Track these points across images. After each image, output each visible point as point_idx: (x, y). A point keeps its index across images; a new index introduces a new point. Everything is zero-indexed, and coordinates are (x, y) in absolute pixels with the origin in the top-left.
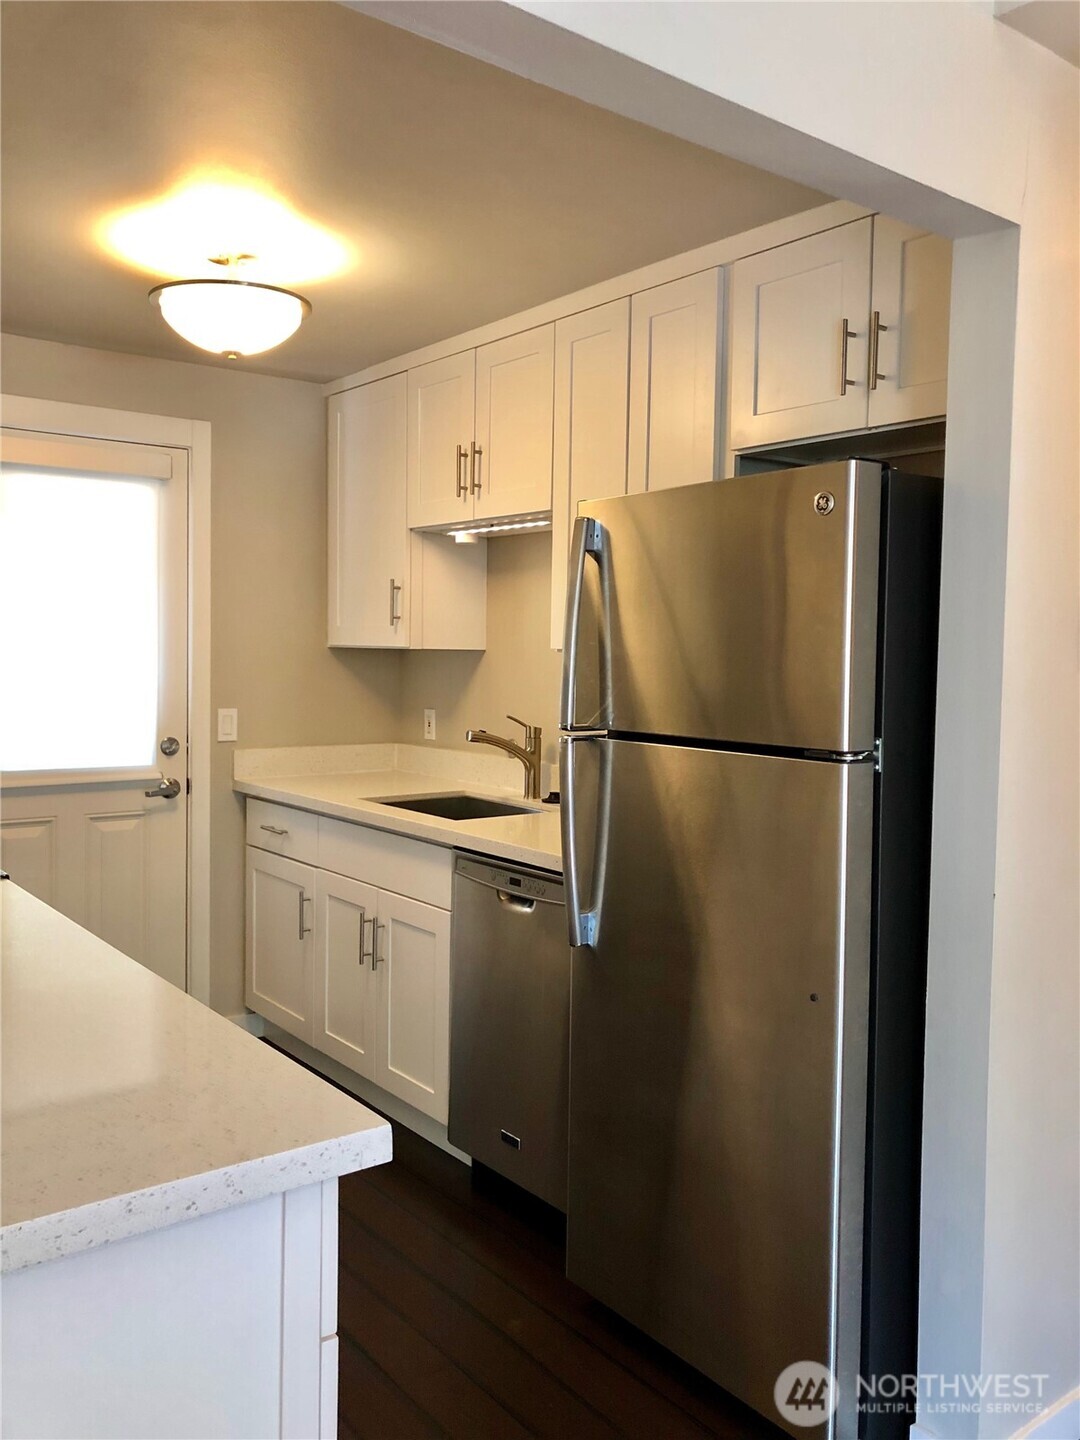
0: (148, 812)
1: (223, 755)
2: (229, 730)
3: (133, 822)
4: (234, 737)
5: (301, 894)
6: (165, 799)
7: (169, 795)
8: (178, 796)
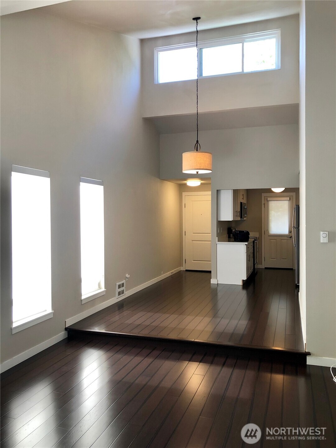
0: (288, 239)
3: (286, 241)
7: (290, 238)
8: (292, 238)
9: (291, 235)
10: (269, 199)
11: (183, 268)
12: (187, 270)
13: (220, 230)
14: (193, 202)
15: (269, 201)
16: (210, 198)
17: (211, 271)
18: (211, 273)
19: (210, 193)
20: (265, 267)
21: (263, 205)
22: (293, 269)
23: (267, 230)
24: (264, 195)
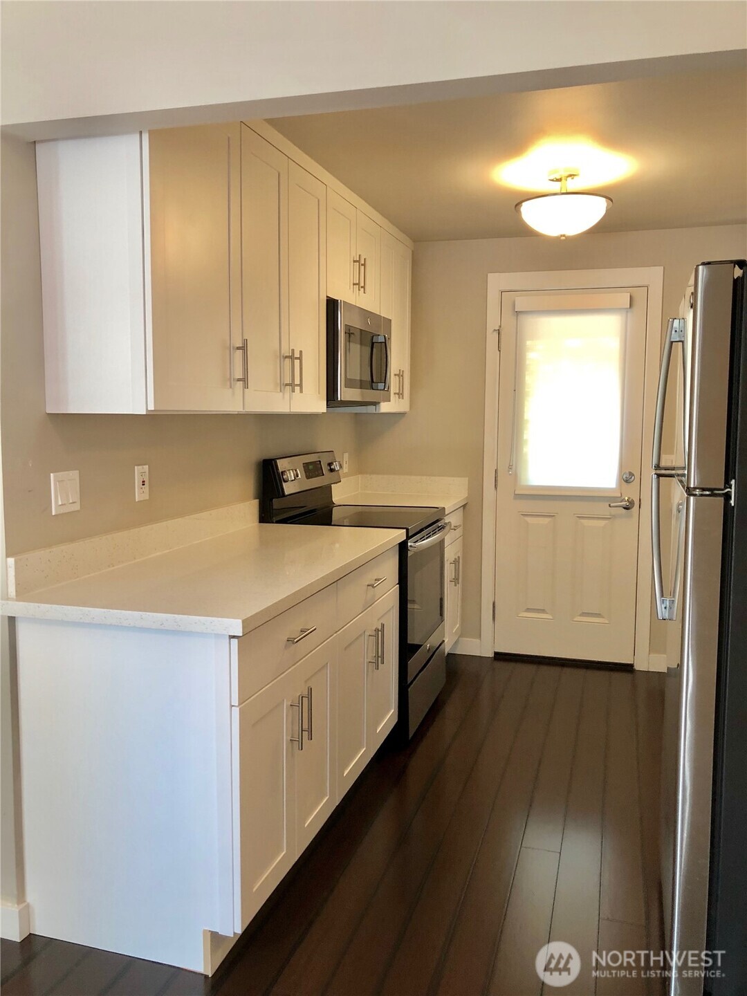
0: (614, 517)
3: (602, 523)
7: (627, 508)
8: (633, 509)
9: (630, 493)
10: (522, 303)
15: (523, 319)
20: (496, 653)
21: (492, 339)
22: (631, 666)
23: (510, 467)
24: (497, 282)
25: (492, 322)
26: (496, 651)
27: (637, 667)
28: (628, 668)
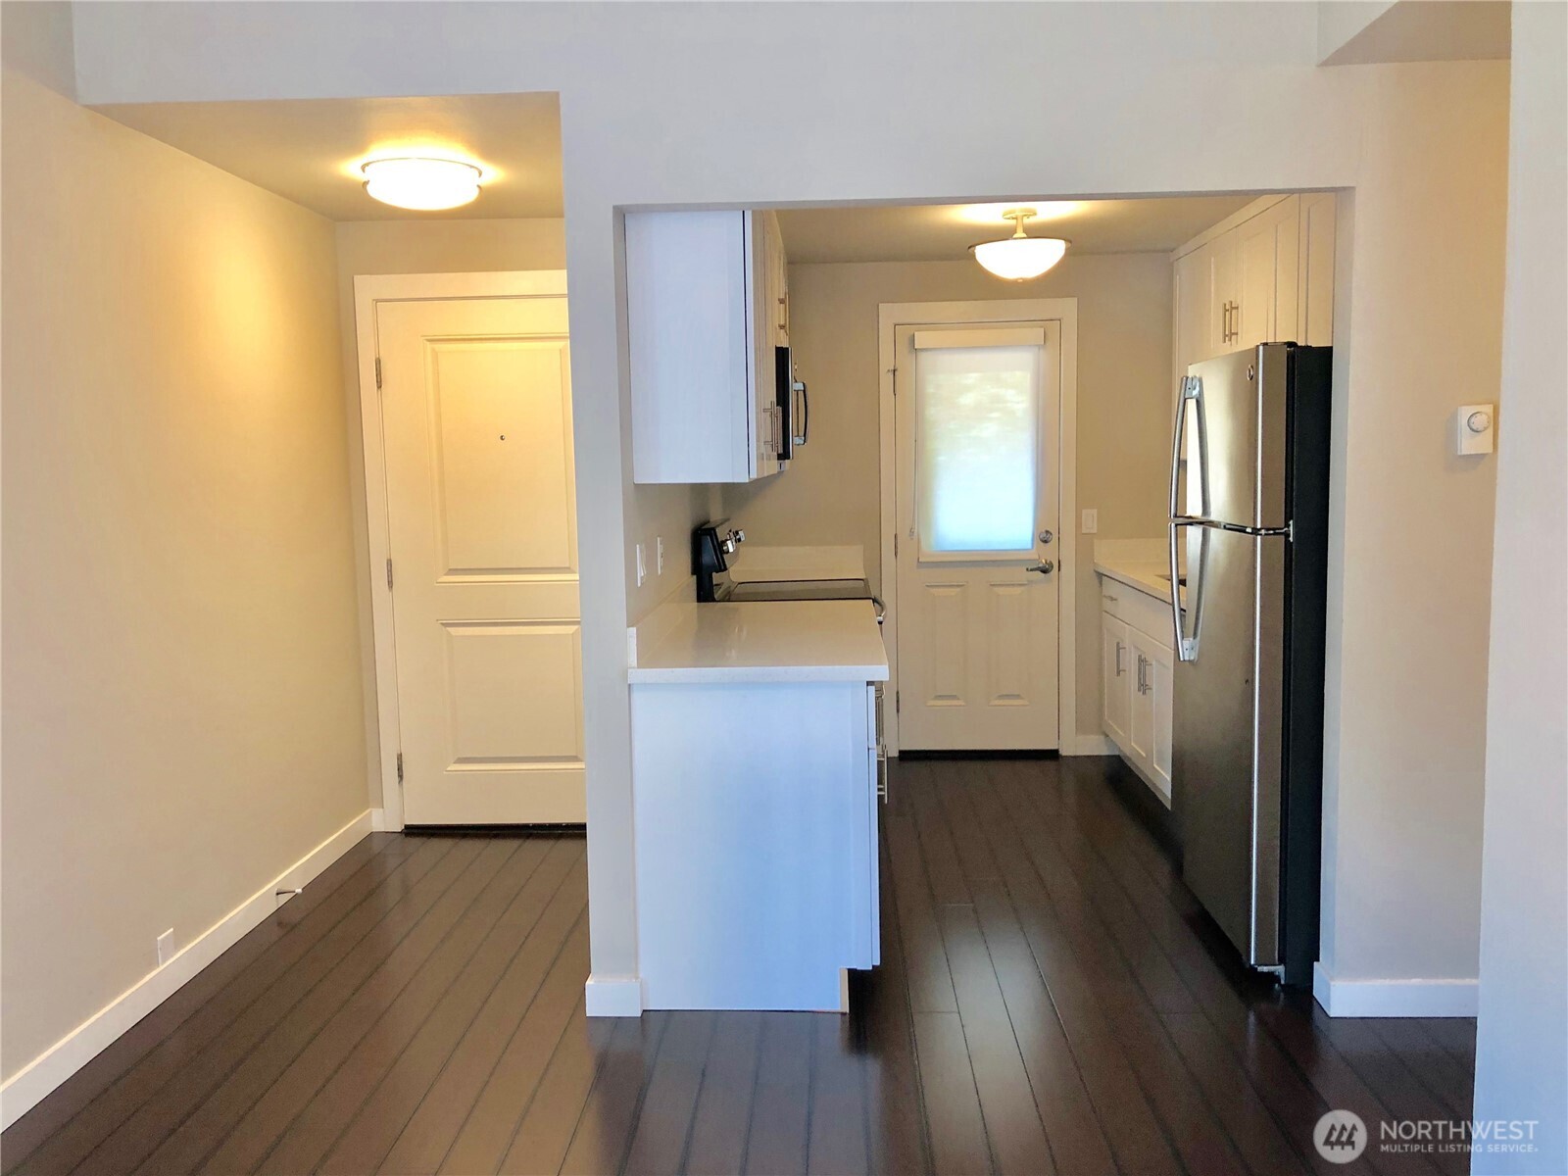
0: (1030, 582)
1: (1085, 544)
2: (1091, 523)
3: (1018, 590)
4: (1095, 531)
5: (1118, 644)
6: (1043, 575)
7: (1045, 571)
8: (1052, 573)
9: (1048, 554)
10: (922, 339)
11: (385, 819)
12: (412, 831)
13: (650, 563)
14: (439, 346)
15: (924, 357)
16: (556, 317)
17: (583, 827)
18: (584, 836)
19: (556, 280)
20: (900, 752)
21: (886, 380)
22: (1057, 751)
23: (912, 532)
24: (890, 314)
25: (886, 363)
26: (902, 748)
27: (1064, 752)
28: (1053, 755)
